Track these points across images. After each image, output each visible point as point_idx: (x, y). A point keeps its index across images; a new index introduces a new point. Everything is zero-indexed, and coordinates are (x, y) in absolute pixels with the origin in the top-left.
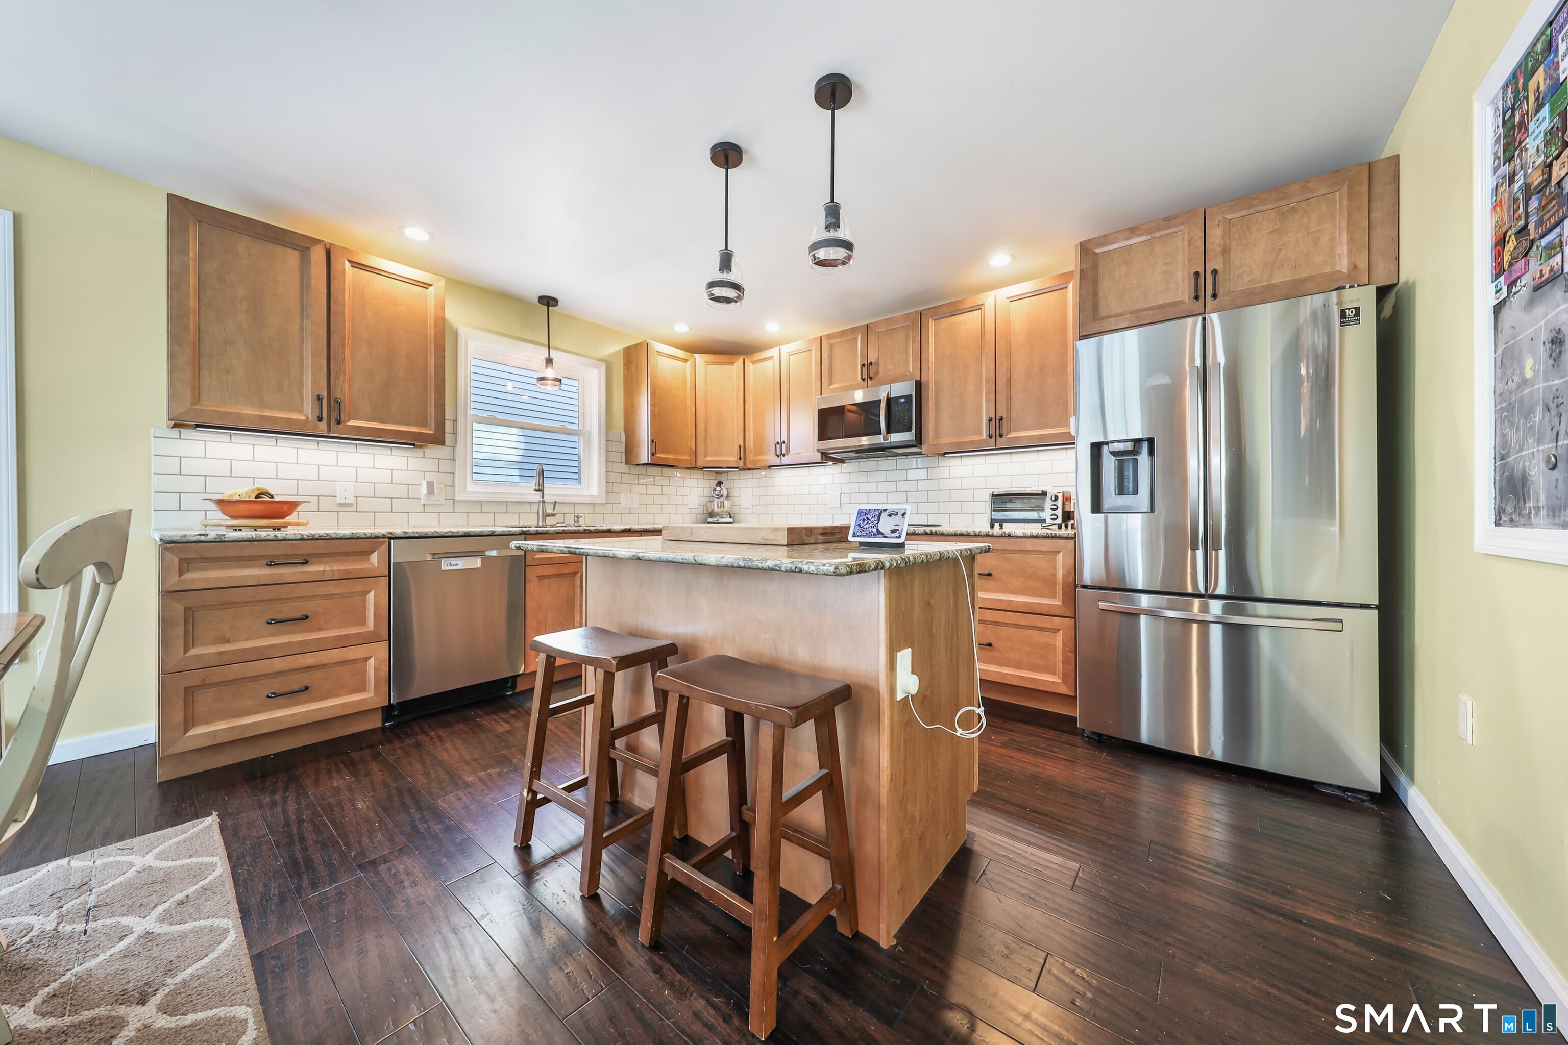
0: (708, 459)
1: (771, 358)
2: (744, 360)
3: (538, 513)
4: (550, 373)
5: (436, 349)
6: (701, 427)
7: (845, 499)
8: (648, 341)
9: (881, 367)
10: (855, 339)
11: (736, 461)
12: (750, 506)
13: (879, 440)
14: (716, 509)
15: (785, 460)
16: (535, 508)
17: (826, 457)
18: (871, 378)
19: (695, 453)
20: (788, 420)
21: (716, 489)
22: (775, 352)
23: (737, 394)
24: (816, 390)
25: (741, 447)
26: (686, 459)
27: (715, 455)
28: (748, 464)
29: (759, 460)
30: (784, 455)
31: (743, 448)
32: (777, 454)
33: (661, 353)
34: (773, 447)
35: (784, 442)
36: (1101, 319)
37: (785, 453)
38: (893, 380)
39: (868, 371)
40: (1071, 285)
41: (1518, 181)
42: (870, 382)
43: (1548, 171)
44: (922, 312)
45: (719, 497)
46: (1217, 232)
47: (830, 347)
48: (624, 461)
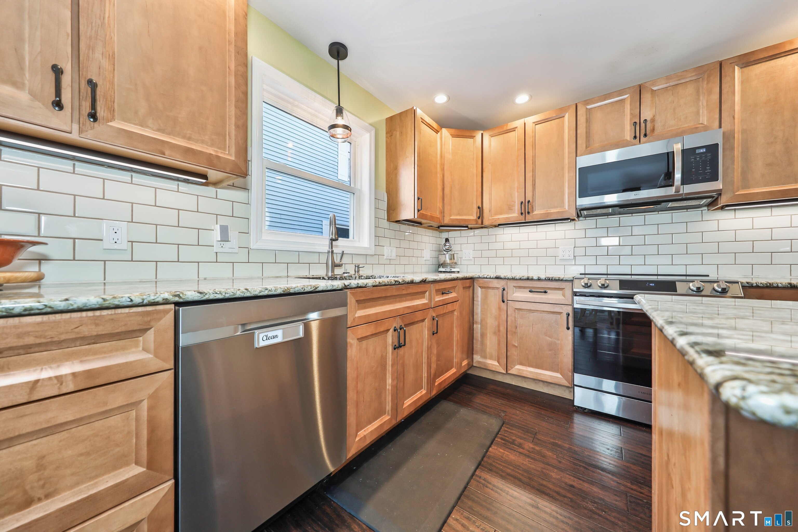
0: (453, 217)
1: (513, 130)
2: (482, 134)
3: (327, 264)
4: (340, 121)
5: (237, 53)
6: (447, 191)
7: (580, 251)
8: (415, 108)
9: (659, 124)
10: (623, 101)
11: (476, 220)
12: (472, 258)
13: (671, 191)
14: (448, 261)
15: (529, 218)
16: (323, 259)
17: (581, 213)
18: (646, 135)
19: (443, 212)
20: (534, 182)
21: (447, 245)
22: (519, 123)
23: (477, 163)
24: (569, 153)
25: (479, 208)
26: (437, 217)
27: (459, 214)
28: (486, 223)
29: (499, 218)
30: (528, 213)
31: (481, 209)
32: (520, 212)
33: (423, 121)
34: (517, 207)
35: (529, 202)
37: (530, 211)
38: (678, 135)
39: (643, 128)
42: (644, 139)
44: (722, 62)
45: (446, 250)
47: (588, 111)
48: (386, 218)
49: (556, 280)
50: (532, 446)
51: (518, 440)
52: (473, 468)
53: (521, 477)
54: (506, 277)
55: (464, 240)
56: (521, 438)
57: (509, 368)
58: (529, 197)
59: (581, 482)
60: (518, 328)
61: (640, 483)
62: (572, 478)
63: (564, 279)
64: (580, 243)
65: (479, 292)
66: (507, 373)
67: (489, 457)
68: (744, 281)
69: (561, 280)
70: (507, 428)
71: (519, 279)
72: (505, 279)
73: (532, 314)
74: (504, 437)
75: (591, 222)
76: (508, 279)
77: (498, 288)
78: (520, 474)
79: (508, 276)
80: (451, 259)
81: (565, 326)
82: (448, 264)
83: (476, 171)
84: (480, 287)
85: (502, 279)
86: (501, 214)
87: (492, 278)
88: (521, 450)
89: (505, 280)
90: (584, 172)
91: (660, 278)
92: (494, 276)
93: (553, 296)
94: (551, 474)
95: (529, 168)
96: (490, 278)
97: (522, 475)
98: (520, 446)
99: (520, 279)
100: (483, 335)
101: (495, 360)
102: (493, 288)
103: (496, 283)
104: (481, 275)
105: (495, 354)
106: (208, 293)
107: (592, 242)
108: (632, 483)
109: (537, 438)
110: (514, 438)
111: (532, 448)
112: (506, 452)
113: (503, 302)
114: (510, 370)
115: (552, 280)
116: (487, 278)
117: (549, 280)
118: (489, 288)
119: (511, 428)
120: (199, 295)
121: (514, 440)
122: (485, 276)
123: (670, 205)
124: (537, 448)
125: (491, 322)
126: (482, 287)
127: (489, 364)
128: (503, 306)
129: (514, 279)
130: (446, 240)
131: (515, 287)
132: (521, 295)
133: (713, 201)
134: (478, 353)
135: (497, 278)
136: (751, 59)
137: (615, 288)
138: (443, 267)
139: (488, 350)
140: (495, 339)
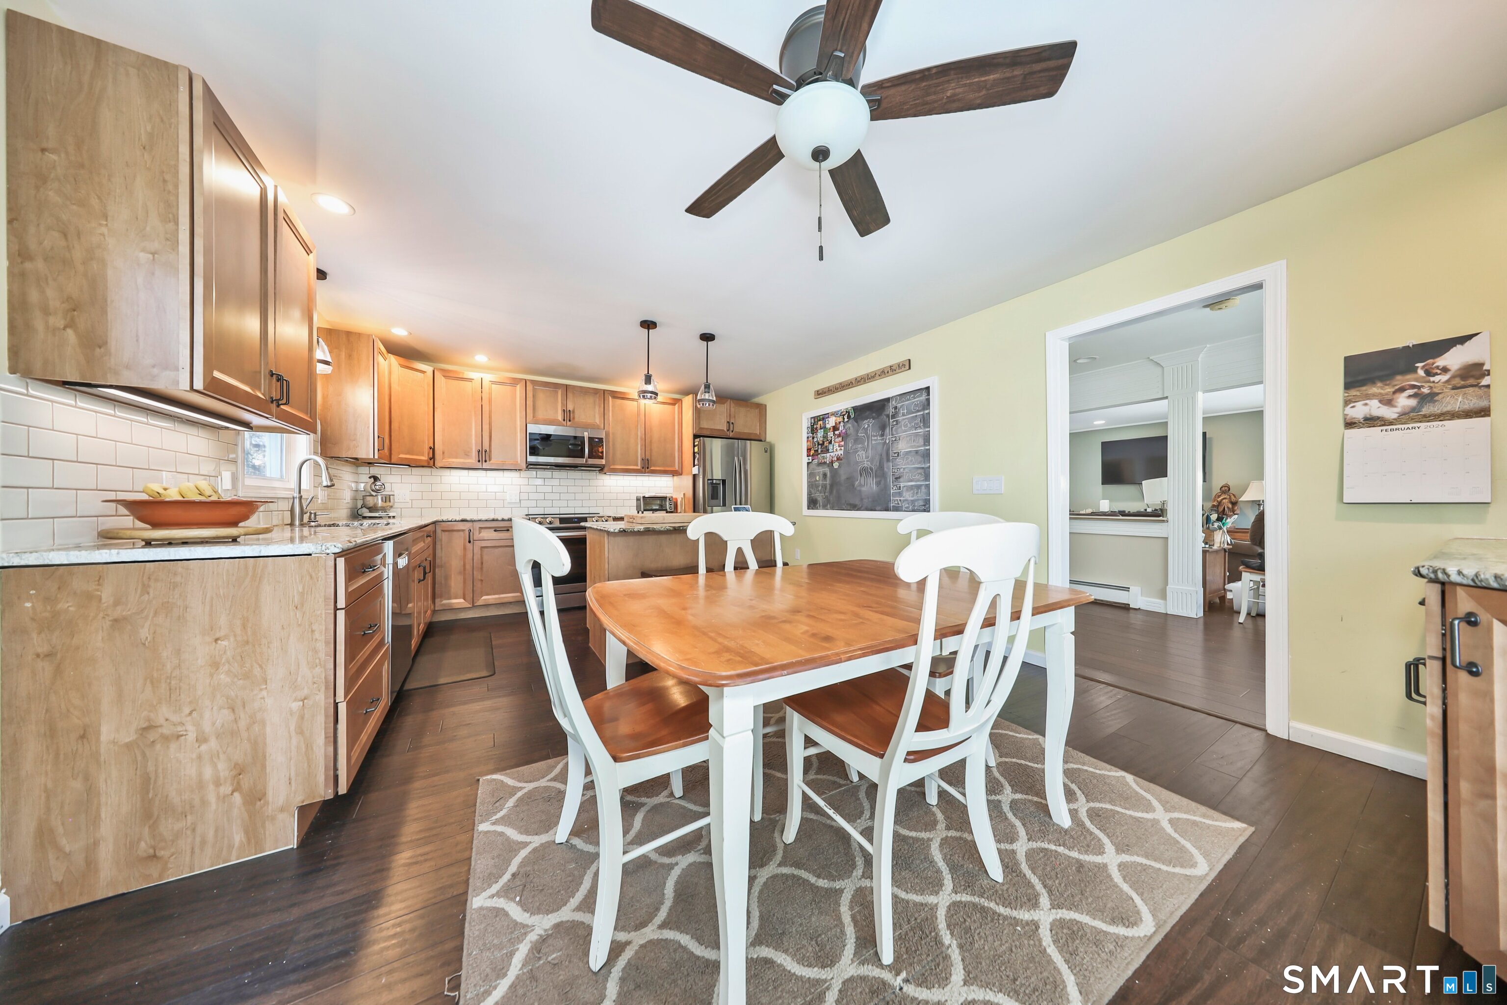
0: (402, 456)
1: (470, 380)
6: (395, 425)
8: (373, 337)
9: (576, 416)
10: (557, 392)
11: (427, 459)
12: (409, 500)
13: (582, 461)
14: (380, 503)
15: (485, 466)
17: (530, 466)
18: (570, 421)
19: (390, 449)
20: (490, 435)
21: (377, 484)
22: (476, 376)
23: (428, 401)
24: (520, 417)
25: (431, 448)
26: (386, 455)
27: (411, 452)
28: (438, 464)
29: (452, 461)
30: (486, 461)
31: (433, 449)
32: (477, 459)
34: (474, 453)
35: (486, 451)
36: (701, 429)
37: (487, 459)
38: (586, 427)
39: (568, 415)
40: (677, 405)
41: (815, 440)
42: (569, 423)
43: (824, 442)
44: (604, 390)
45: (377, 491)
46: (732, 410)
47: (534, 390)
48: (320, 451)
54: (473, 520)
57: (475, 601)
58: (486, 446)
60: (484, 564)
64: (524, 489)
65: (443, 537)
66: (474, 606)
68: (613, 515)
71: (485, 521)
72: (471, 521)
73: (497, 550)
75: (533, 473)
76: (475, 521)
77: (463, 530)
80: (385, 502)
82: (379, 506)
83: (427, 408)
84: (442, 531)
85: (469, 521)
86: (456, 458)
87: (458, 522)
90: (533, 437)
91: (561, 516)
92: (460, 519)
95: (486, 421)
96: (455, 521)
100: (447, 577)
101: (461, 598)
102: (458, 531)
103: (461, 526)
104: (444, 519)
105: (460, 593)
107: (533, 489)
113: (470, 542)
114: (477, 603)
116: (452, 522)
118: (454, 531)
122: (450, 519)
123: (582, 468)
125: (455, 564)
126: (445, 531)
127: (454, 604)
128: (470, 546)
129: (480, 521)
130: (376, 479)
131: (481, 528)
132: (486, 534)
133: (601, 469)
134: (441, 597)
135: (463, 521)
136: (615, 395)
137: (557, 524)
138: (370, 512)
139: (453, 590)
140: (460, 578)
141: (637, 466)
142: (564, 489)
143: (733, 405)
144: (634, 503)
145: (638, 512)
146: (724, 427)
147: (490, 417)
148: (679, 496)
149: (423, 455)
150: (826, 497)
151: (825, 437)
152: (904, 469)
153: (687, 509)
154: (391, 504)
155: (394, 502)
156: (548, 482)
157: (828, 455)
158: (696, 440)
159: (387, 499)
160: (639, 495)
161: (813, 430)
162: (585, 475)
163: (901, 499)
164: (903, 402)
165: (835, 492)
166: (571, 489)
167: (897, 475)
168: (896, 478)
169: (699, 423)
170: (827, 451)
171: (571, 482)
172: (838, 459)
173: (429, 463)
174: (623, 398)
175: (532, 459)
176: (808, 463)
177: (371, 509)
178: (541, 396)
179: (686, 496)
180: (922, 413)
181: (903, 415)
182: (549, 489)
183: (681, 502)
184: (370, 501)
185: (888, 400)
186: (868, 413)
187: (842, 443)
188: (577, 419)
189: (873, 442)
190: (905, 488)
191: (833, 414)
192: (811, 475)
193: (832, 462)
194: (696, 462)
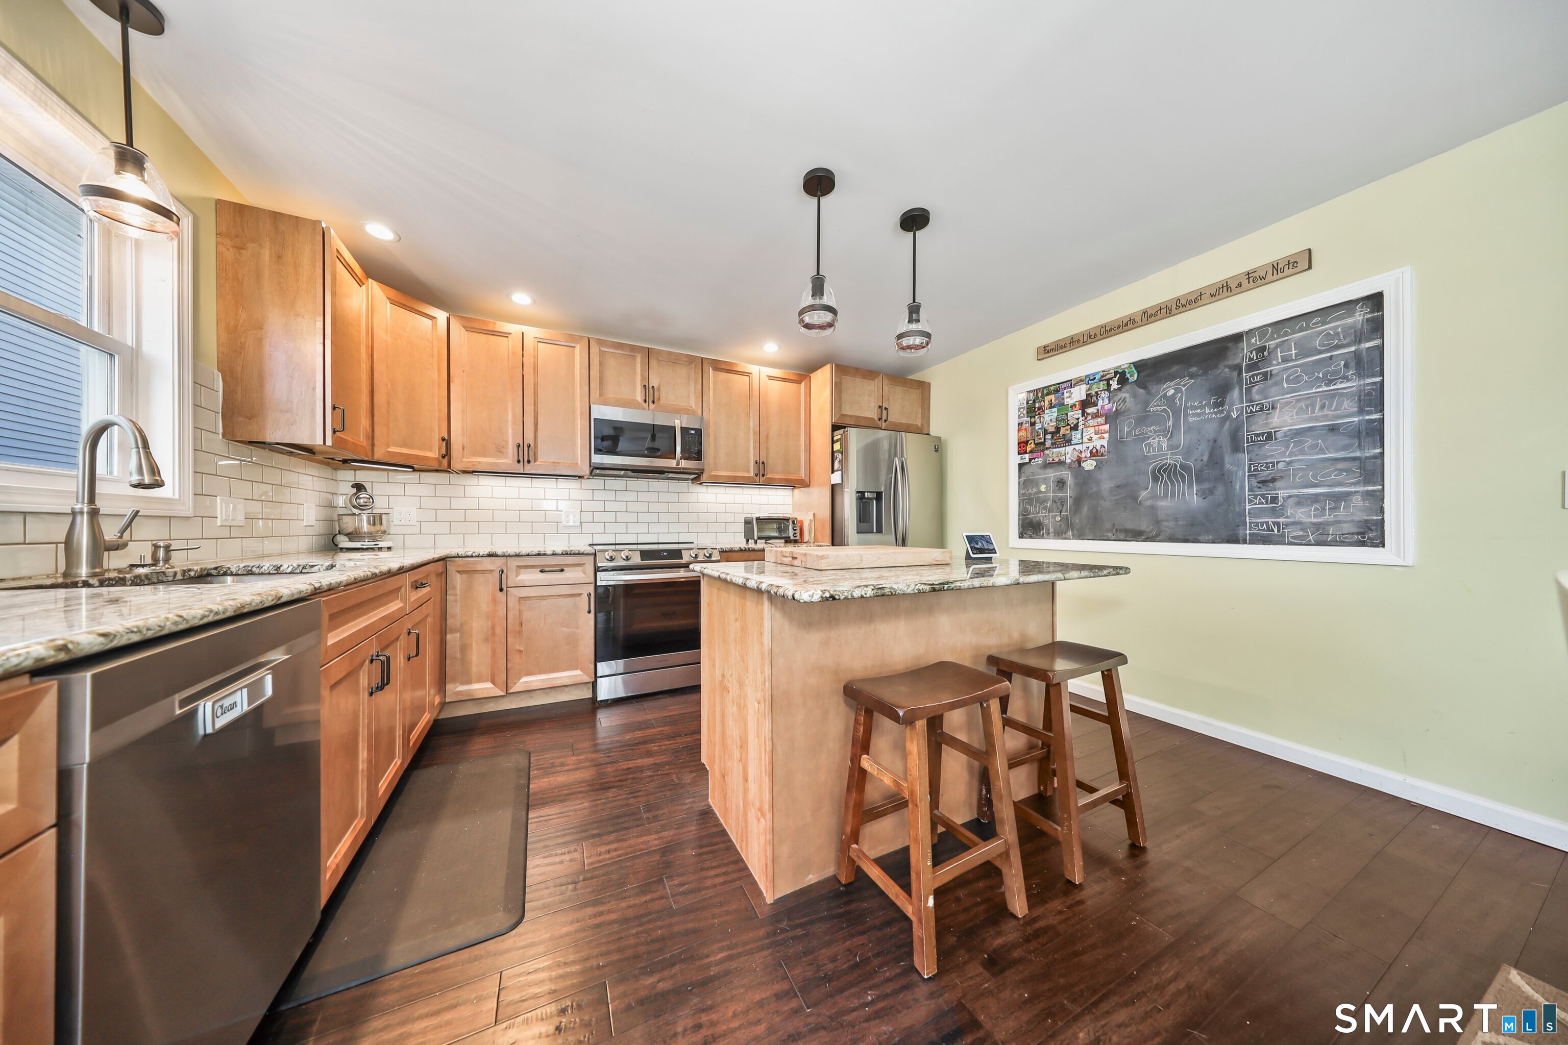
0: (392, 448)
1: (505, 335)
2: (448, 318)
3: (70, 543)
4: (136, 188)
6: (380, 398)
8: (326, 224)
9: (663, 395)
10: (635, 360)
11: (438, 458)
12: (415, 523)
13: (672, 463)
14: (366, 527)
15: (529, 469)
17: (597, 471)
18: (653, 402)
19: (372, 437)
20: (536, 420)
21: (361, 496)
22: (514, 329)
23: (439, 364)
24: (581, 395)
25: (443, 440)
26: (362, 446)
27: (404, 445)
28: (456, 465)
29: (480, 463)
30: (529, 462)
31: (447, 441)
32: (516, 459)
33: (339, 256)
34: (511, 450)
35: (529, 446)
36: (843, 416)
37: (531, 459)
38: (677, 411)
39: (651, 396)
40: (803, 383)
41: (1038, 426)
42: (652, 406)
43: (1058, 429)
44: (702, 359)
45: (360, 507)
46: (886, 388)
47: (602, 354)
48: (221, 430)
49: (576, 554)
50: (574, 758)
51: (558, 761)
52: (524, 813)
53: (581, 789)
54: (506, 554)
55: (398, 489)
56: (561, 757)
57: (509, 685)
58: (529, 439)
59: (634, 761)
60: (524, 625)
61: (674, 737)
62: (626, 763)
63: (585, 552)
64: (587, 506)
65: (457, 580)
66: (508, 694)
67: (535, 794)
69: (582, 554)
70: (538, 756)
71: (526, 556)
72: (504, 556)
73: (544, 602)
74: (540, 767)
76: (509, 556)
77: (491, 571)
78: (578, 787)
79: (509, 553)
80: (374, 524)
81: (587, 609)
82: (365, 533)
83: (437, 375)
84: (459, 572)
85: (500, 556)
86: (484, 455)
87: (482, 556)
88: (566, 768)
89: (502, 558)
90: (599, 425)
92: (486, 553)
93: (571, 575)
94: (606, 770)
95: (529, 400)
96: (478, 556)
97: (581, 787)
98: (562, 765)
99: (528, 555)
100: (464, 648)
101: (487, 681)
102: (484, 572)
103: (488, 564)
104: (461, 552)
105: (487, 672)
106: (117, 634)
107: (600, 506)
108: (669, 741)
109: (576, 749)
110: (552, 761)
111: (577, 760)
112: (551, 779)
113: (501, 590)
114: (512, 688)
115: (570, 554)
116: (472, 556)
117: (566, 554)
118: (476, 571)
119: (542, 754)
120: (102, 639)
121: (553, 763)
122: (470, 554)
123: (671, 475)
124: (582, 757)
125: (478, 626)
126: (462, 571)
127: (476, 690)
128: (501, 596)
129: (519, 556)
130: (359, 487)
131: (520, 567)
132: (528, 577)
133: (697, 477)
134: (454, 680)
135: (490, 555)
136: (718, 366)
137: (636, 560)
138: (351, 540)
139: (474, 669)
140: (486, 649)
141: (749, 471)
142: (643, 507)
143: (886, 382)
144: (741, 527)
145: (747, 541)
146: (873, 414)
147: (535, 393)
148: (806, 519)
149: (430, 450)
150: (1065, 519)
151: (1062, 420)
152: (1289, 463)
153: (819, 537)
154: (383, 528)
155: (389, 526)
156: (621, 496)
157: (1069, 449)
158: (836, 433)
159: (377, 520)
160: (749, 516)
161: (1033, 410)
162: (674, 485)
163: (1281, 520)
164: (1286, 334)
165: (1085, 510)
166: (653, 507)
167: (1265, 474)
168: (1264, 482)
169: (841, 407)
170: (1068, 442)
171: (652, 497)
172: (1094, 454)
173: (440, 464)
174: (729, 371)
175: (598, 459)
176: (1021, 466)
177: (352, 536)
178: (612, 364)
179: (817, 517)
180: (1353, 349)
181: (1285, 360)
182: (621, 506)
183: (810, 525)
184: (349, 524)
185: (1237, 338)
186: (1175, 368)
187: (1107, 427)
188: (663, 401)
189: (1191, 419)
190: (1291, 501)
191: (1080, 381)
192: (1026, 484)
193: (1079, 461)
194: (837, 466)
